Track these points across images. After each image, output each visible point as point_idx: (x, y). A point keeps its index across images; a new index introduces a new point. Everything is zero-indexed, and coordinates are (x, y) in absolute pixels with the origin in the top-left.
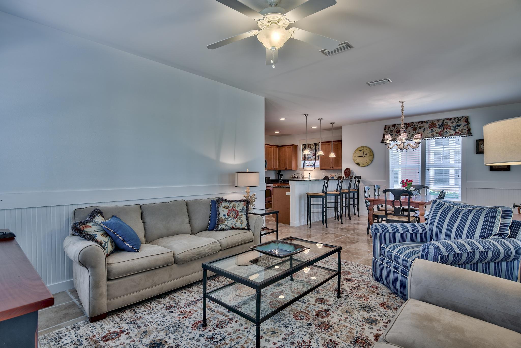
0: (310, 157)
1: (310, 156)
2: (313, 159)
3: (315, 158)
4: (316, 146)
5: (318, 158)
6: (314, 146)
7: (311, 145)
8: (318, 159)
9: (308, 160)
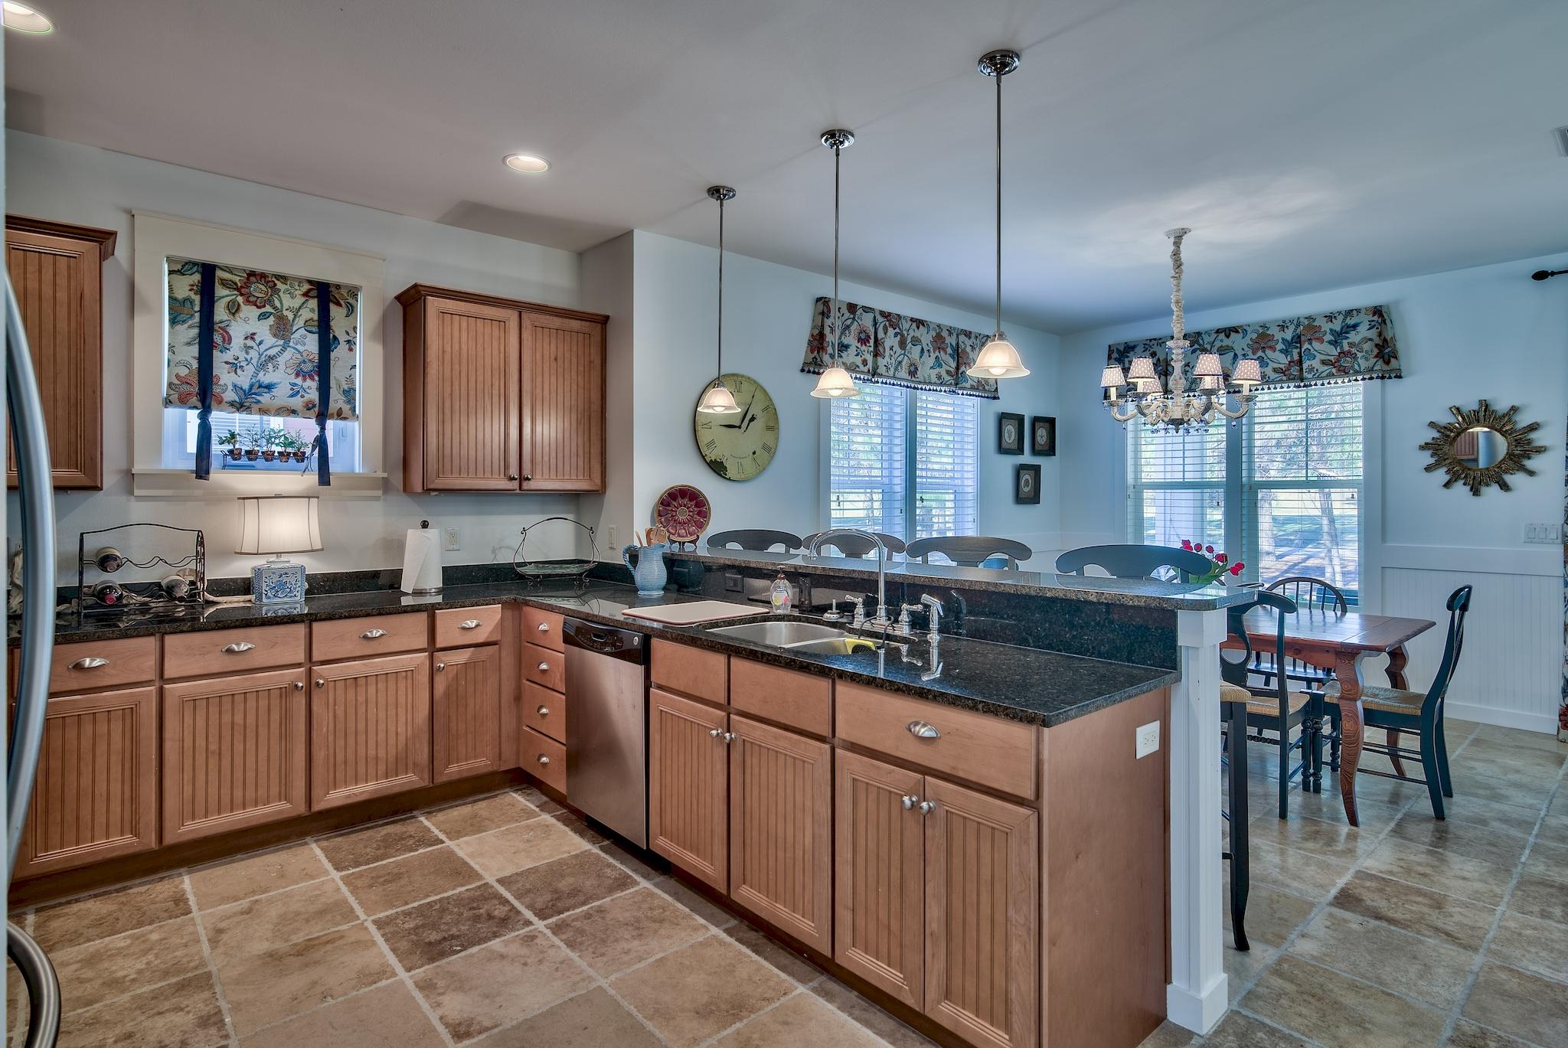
0: (269, 387)
1: (266, 378)
2: (297, 402)
3: (314, 395)
4: (333, 307)
5: (351, 401)
6: (313, 303)
7: (279, 285)
8: (346, 408)
9: (240, 406)
